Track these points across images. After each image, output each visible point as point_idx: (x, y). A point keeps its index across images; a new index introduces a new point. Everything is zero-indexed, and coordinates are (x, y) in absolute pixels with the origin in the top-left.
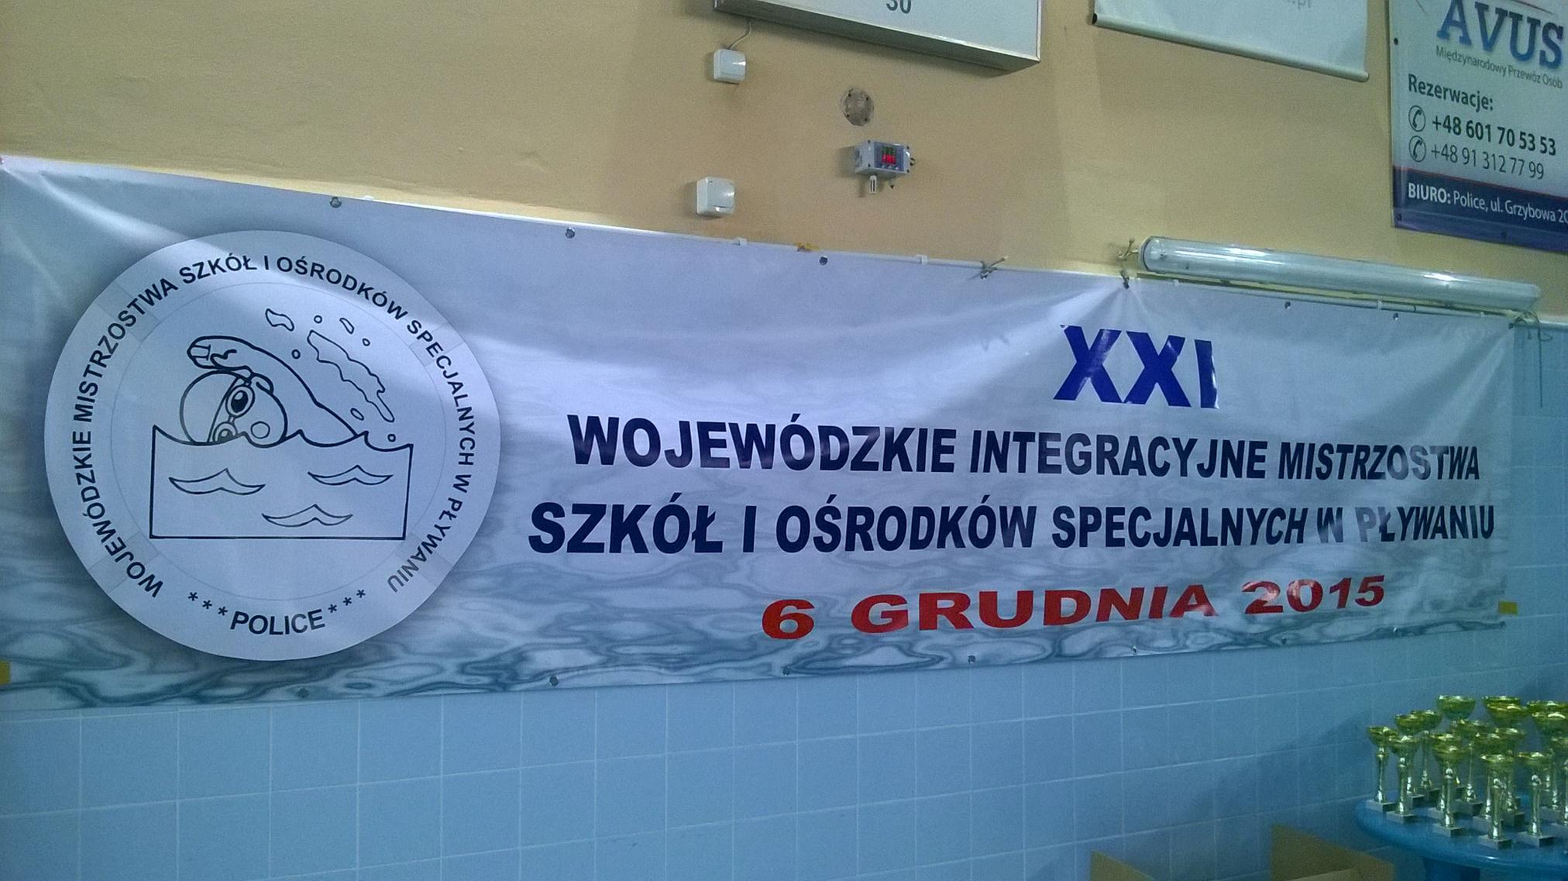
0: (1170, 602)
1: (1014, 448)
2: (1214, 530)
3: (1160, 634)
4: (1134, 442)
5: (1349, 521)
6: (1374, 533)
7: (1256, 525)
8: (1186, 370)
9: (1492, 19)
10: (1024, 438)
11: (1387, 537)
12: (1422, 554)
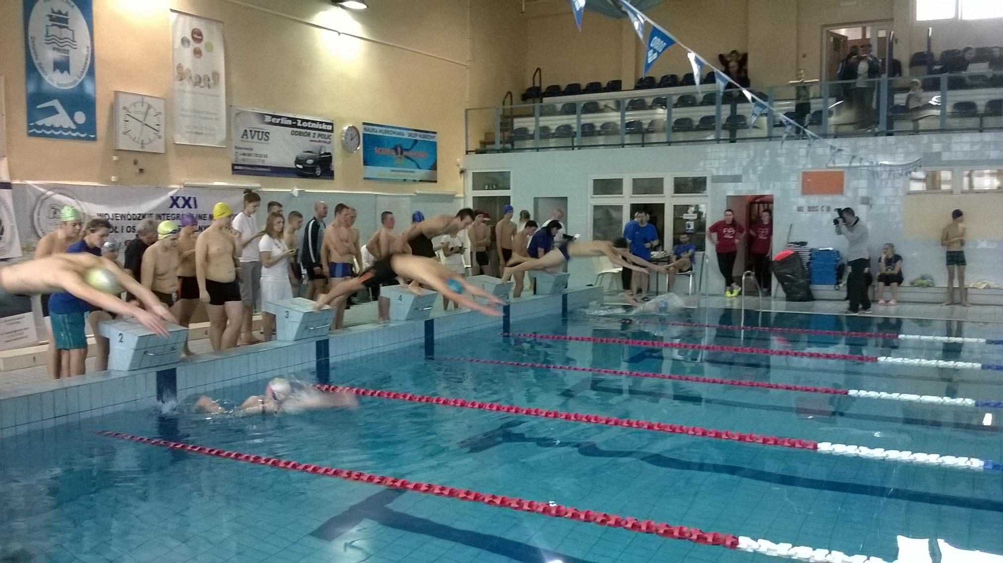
8: (192, 203)
9: (253, 133)
10: (164, 214)
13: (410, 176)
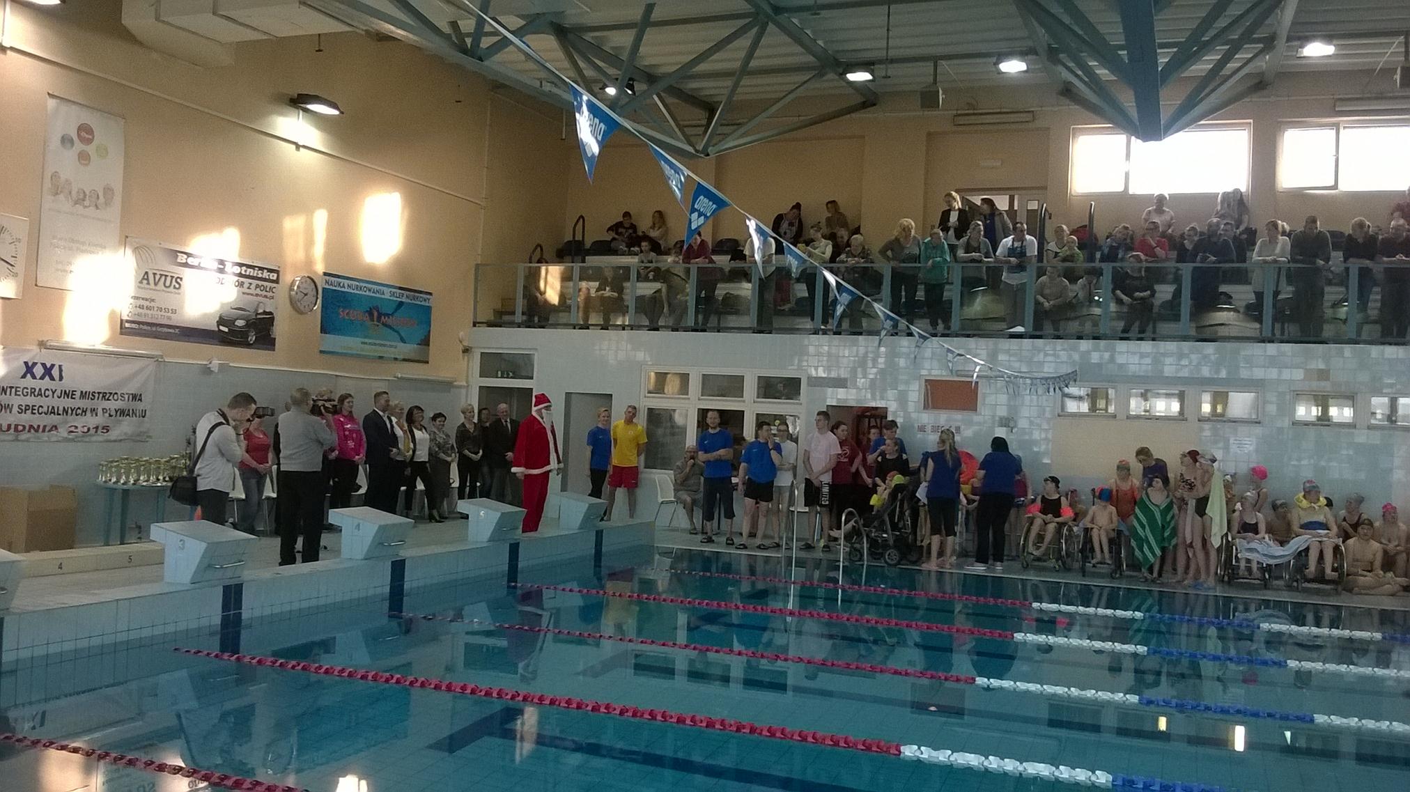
0: (47, 429)
1: (9, 390)
2: (61, 412)
3: (45, 436)
4: (40, 389)
5: (100, 411)
6: (107, 415)
7: (72, 411)
8: (55, 372)
9: (157, 277)
10: (11, 388)
11: (110, 416)
12: (122, 421)
13: (390, 352)
